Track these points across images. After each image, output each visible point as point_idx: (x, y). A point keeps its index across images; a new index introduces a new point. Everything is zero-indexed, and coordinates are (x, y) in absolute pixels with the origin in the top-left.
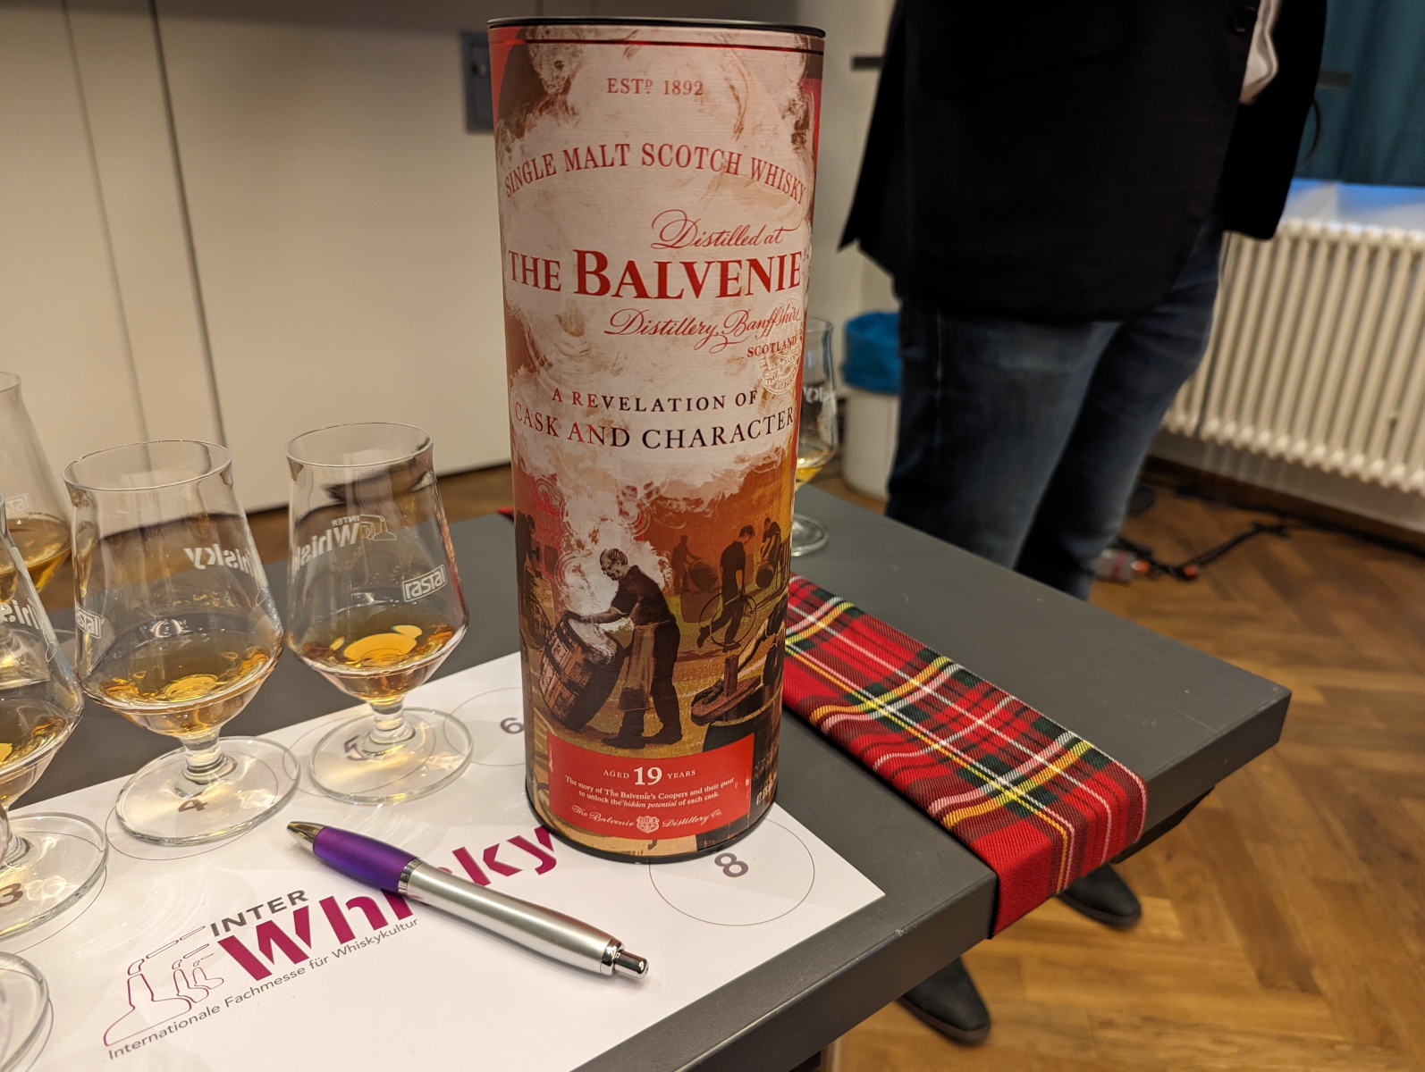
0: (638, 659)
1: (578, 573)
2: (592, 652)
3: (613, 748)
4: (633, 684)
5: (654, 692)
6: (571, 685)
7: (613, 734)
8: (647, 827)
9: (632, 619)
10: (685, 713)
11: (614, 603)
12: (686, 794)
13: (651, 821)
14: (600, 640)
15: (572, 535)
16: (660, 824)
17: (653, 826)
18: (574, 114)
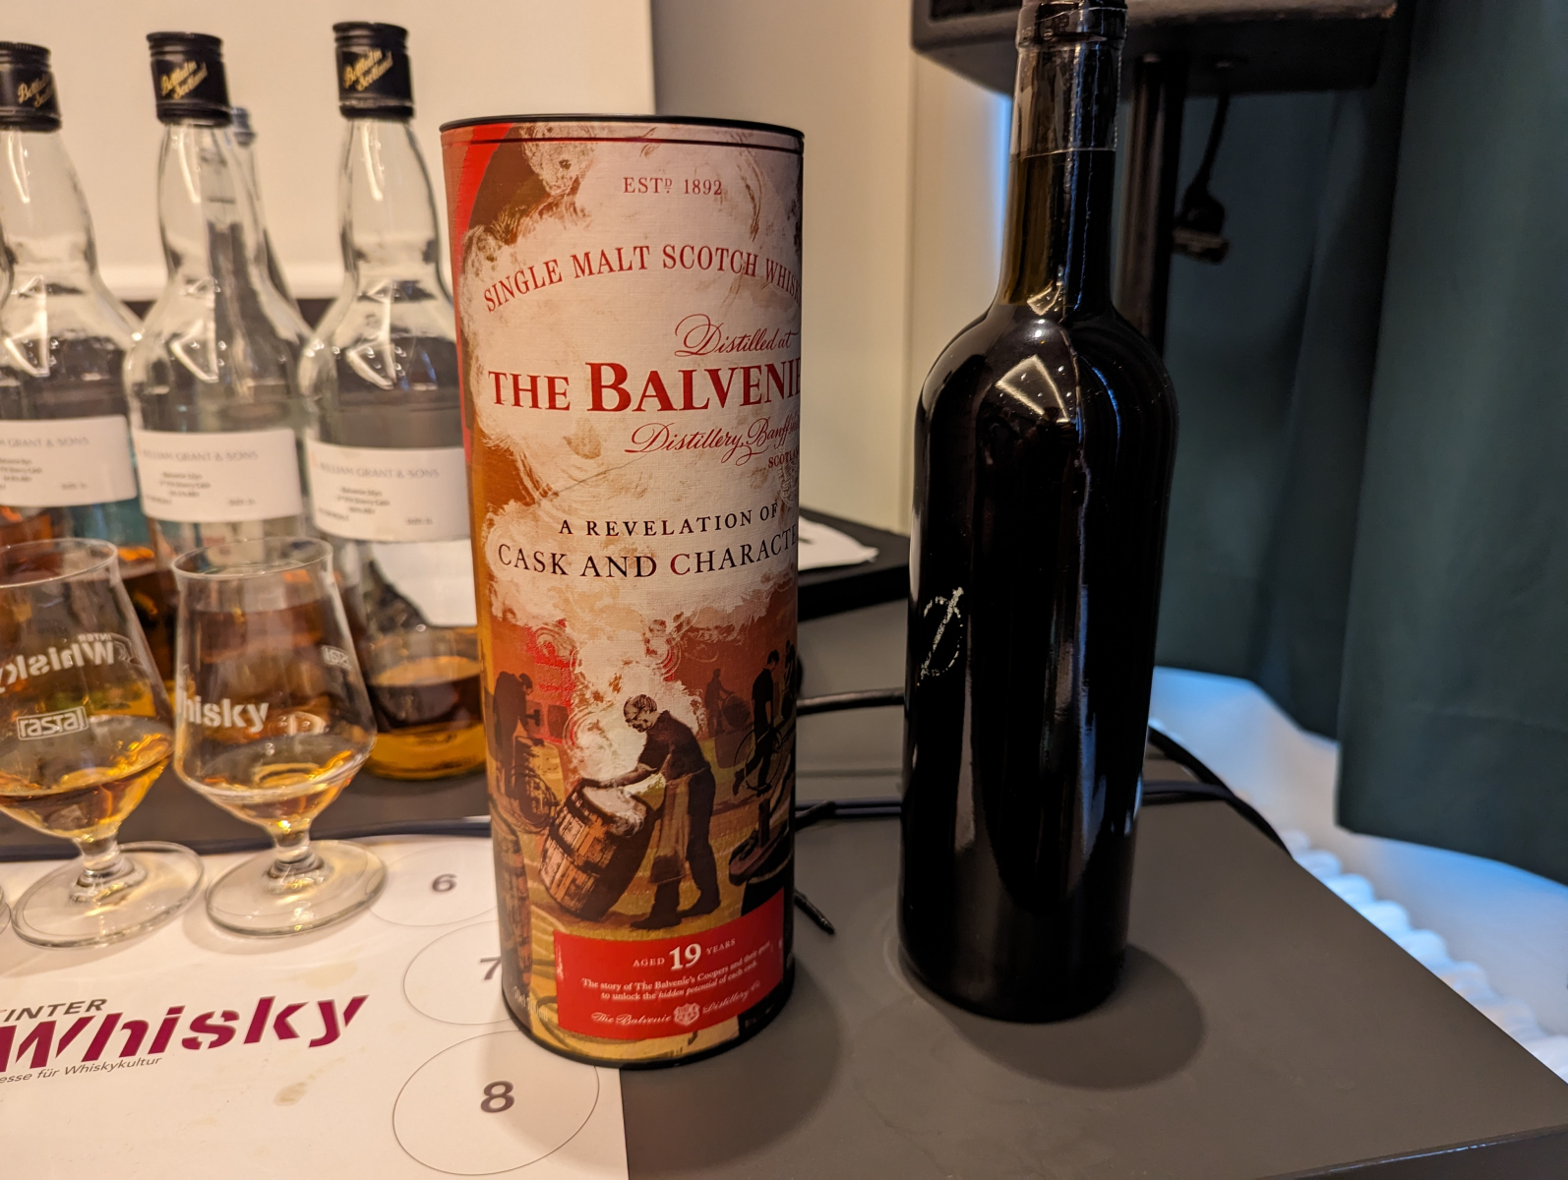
0: (671, 819)
1: (595, 730)
2: (615, 822)
3: (645, 931)
4: (665, 851)
5: (690, 857)
6: (588, 867)
7: (643, 915)
8: (686, 1018)
9: (664, 774)
10: (723, 874)
11: (641, 759)
12: (727, 969)
13: (690, 1010)
14: (625, 806)
15: (587, 687)
17: (692, 1015)
18: (584, 215)
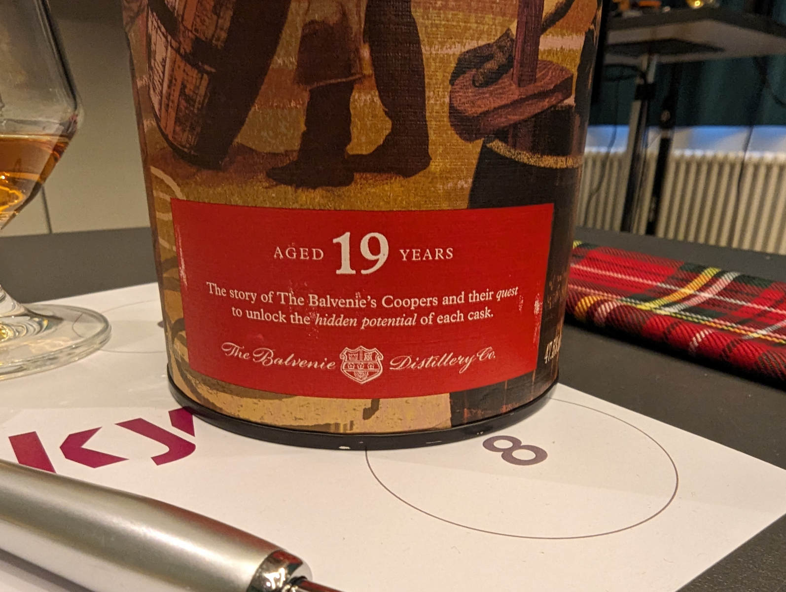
3: (291, 189)
7: (287, 153)
8: (361, 370)
10: (437, 98)
12: (435, 301)
13: (368, 358)
16: (385, 363)
17: (371, 369)
